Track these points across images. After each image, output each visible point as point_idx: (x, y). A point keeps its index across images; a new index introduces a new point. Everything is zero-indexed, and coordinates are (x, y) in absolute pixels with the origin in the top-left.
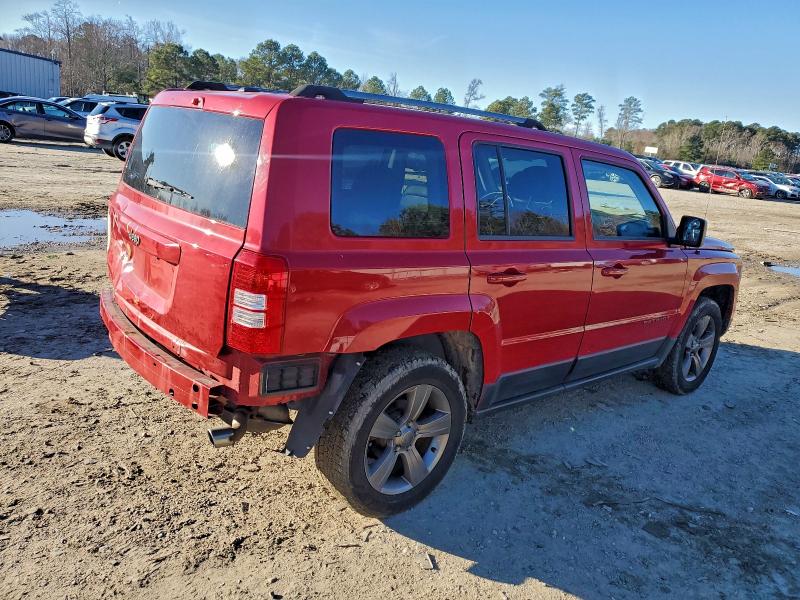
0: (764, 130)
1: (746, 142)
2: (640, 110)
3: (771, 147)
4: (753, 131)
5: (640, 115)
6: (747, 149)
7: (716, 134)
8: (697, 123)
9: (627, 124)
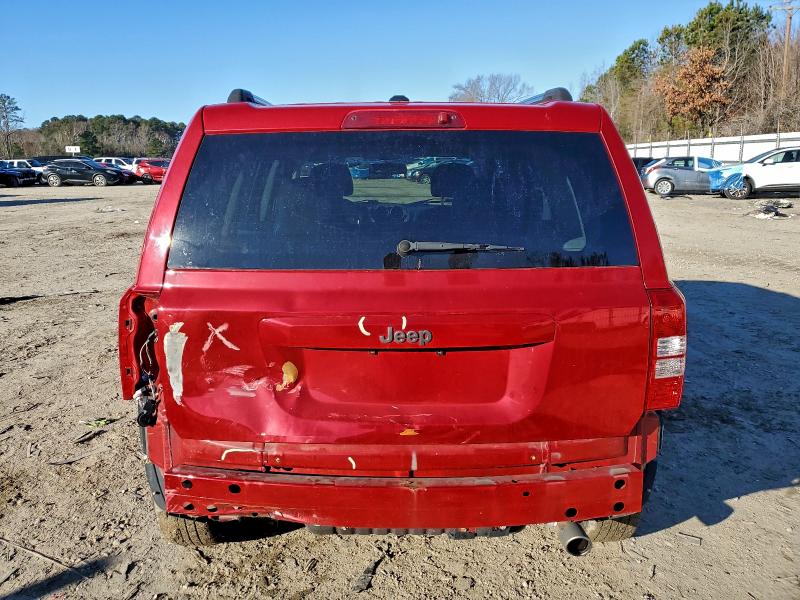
0: (146, 122)
1: (134, 134)
2: (17, 108)
3: (157, 136)
4: (137, 122)
5: (19, 114)
6: (136, 140)
7: (103, 129)
8: (82, 119)
9: (7, 124)
